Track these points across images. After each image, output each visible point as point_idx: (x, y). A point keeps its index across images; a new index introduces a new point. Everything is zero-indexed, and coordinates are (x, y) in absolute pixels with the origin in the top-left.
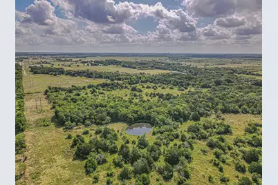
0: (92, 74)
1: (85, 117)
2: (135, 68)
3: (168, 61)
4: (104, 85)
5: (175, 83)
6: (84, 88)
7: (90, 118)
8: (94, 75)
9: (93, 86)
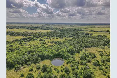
0: (13, 33)
1: (26, 60)
2: (34, 30)
3: (46, 26)
4: (24, 39)
5: (57, 36)
6: (13, 42)
7: (29, 60)
8: (15, 34)
9: (18, 40)
